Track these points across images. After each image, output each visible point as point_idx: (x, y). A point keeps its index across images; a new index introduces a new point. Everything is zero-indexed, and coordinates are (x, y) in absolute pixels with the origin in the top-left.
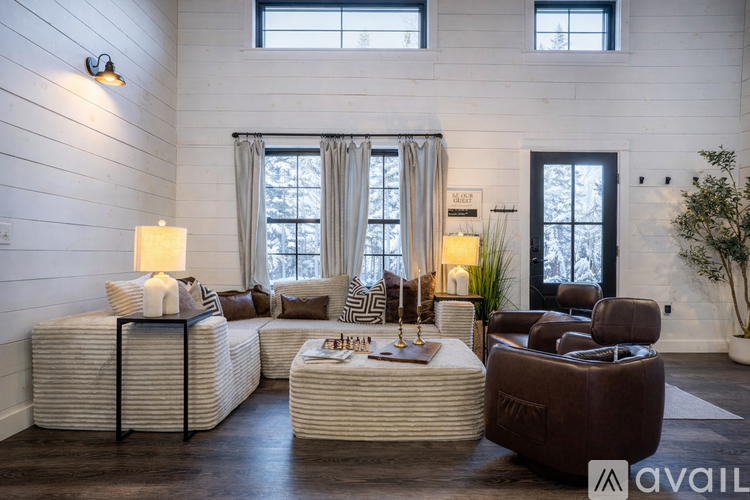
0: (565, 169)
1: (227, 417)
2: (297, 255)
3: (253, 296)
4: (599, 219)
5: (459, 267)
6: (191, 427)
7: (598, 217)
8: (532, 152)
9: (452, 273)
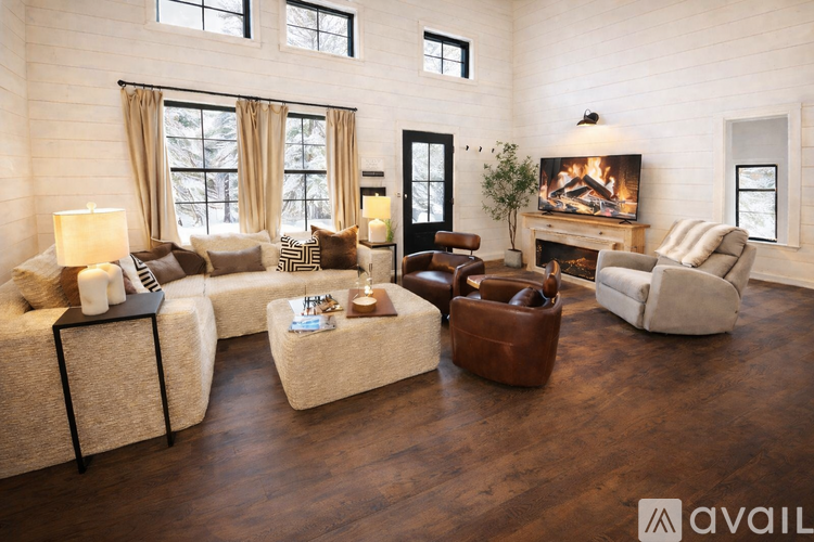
0: (424, 146)
1: (210, 406)
2: (207, 202)
3: (175, 255)
4: (443, 179)
5: (377, 220)
6: (174, 428)
7: (442, 178)
8: (404, 131)
9: (371, 223)
